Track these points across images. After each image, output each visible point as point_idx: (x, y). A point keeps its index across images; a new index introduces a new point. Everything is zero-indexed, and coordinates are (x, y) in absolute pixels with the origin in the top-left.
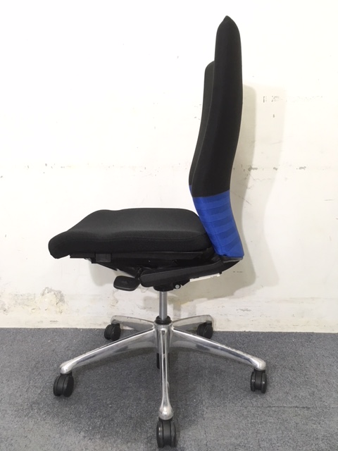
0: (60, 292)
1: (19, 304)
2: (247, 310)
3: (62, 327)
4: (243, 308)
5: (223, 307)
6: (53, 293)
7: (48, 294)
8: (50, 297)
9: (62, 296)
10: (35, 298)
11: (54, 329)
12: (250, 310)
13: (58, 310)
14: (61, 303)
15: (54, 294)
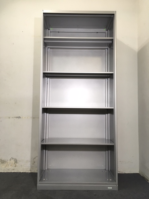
0: (16, 159)
3: (16, 172)
6: (14, 159)
7: (12, 160)
8: (13, 161)
9: (16, 160)
10: (7, 161)
13: (15, 165)
14: (16, 163)
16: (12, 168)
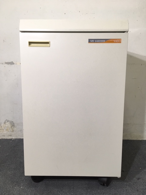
16: (9, 133)
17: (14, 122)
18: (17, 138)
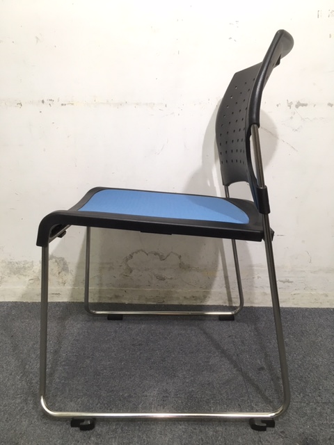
0: (63, 259)
1: (15, 274)
2: (288, 282)
3: (65, 300)
4: (283, 279)
5: (259, 277)
6: (54, 260)
9: (65, 264)
10: (32, 266)
11: (57, 303)
12: (292, 282)
13: (61, 280)
15: (56, 261)
17: (67, 260)
18: (75, 301)
